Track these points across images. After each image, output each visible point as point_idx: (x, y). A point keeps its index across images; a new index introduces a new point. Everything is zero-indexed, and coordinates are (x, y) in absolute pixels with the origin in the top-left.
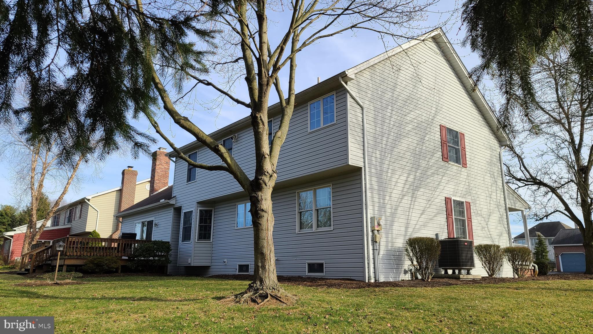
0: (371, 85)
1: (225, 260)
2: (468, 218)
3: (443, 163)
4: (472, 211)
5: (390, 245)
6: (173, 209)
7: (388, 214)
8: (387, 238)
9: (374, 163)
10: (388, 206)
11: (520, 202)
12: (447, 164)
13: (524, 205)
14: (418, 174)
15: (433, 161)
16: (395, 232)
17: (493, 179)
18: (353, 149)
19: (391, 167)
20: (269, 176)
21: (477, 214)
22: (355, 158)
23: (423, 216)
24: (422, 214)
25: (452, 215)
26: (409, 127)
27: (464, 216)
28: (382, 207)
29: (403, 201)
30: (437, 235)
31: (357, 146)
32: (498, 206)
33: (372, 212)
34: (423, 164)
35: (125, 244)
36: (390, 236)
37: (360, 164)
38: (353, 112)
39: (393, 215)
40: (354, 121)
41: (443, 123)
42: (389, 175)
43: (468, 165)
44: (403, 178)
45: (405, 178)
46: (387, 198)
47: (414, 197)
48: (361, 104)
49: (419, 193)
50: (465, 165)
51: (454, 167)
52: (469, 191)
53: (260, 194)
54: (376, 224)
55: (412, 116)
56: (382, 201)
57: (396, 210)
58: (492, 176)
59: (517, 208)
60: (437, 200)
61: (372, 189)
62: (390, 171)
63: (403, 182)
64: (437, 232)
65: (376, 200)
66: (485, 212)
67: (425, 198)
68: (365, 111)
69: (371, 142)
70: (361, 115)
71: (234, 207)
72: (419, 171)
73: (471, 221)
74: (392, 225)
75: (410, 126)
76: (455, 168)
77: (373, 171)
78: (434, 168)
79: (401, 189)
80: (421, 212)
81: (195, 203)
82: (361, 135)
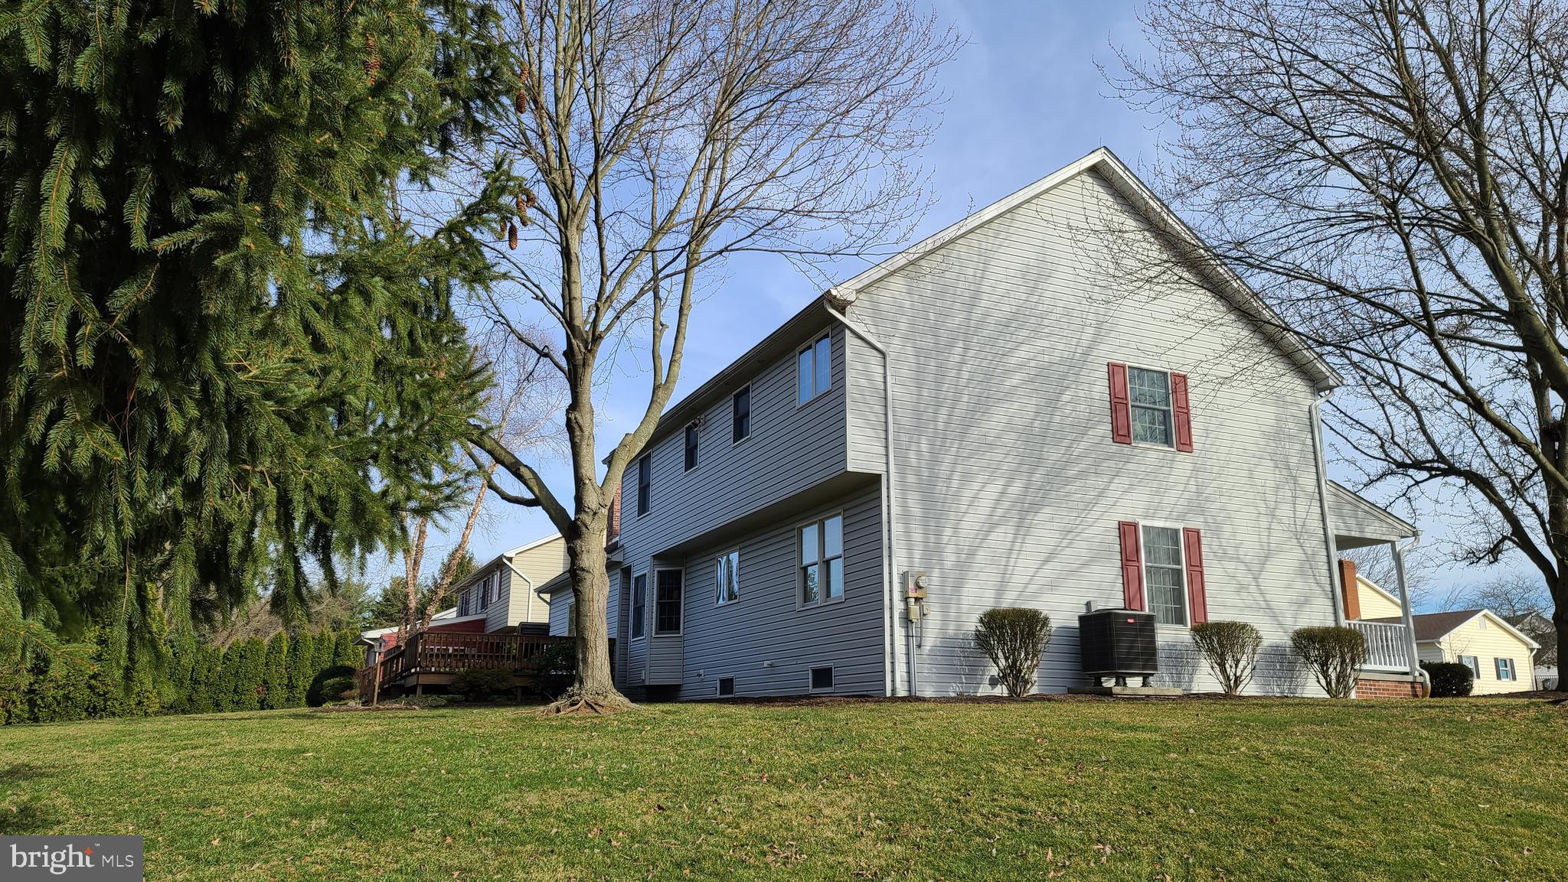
0: (907, 304)
1: (702, 671)
2: (1189, 564)
3: (1115, 447)
4: (1204, 549)
5: (952, 626)
6: (619, 571)
7: (948, 564)
8: (945, 612)
9: (914, 462)
10: (950, 548)
11: (1381, 520)
12: (1126, 449)
13: (1396, 528)
14: (1036, 477)
15: (1083, 445)
16: (965, 600)
17: (1285, 472)
18: (858, 439)
19: (959, 468)
20: (591, 513)
21: (1222, 557)
22: (862, 456)
23: (1049, 566)
24: (1046, 561)
25: (1138, 560)
26: (1016, 379)
27: (1179, 562)
28: (932, 553)
29: (993, 536)
30: (1088, 604)
31: (871, 433)
32: (1299, 535)
33: (904, 561)
34: (1053, 455)
35: (526, 645)
36: (953, 608)
37: (877, 468)
38: (859, 366)
39: (963, 567)
40: (864, 382)
41: (1118, 358)
42: (955, 484)
43: (1195, 446)
44: (995, 489)
45: (999, 488)
46: (948, 532)
47: (1022, 527)
48: (879, 345)
49: (1039, 517)
50: (1185, 445)
51: (1151, 454)
52: (1198, 504)
53: (578, 542)
54: (911, 585)
55: (1023, 353)
56: (932, 539)
57: (971, 554)
58: (1282, 463)
59: (1368, 536)
60: (1092, 530)
61: (906, 515)
62: (956, 476)
63: (995, 496)
64: (1088, 599)
65: (917, 537)
66: (1250, 548)
67: (1056, 526)
68: (888, 359)
69: (904, 421)
70: (881, 370)
71: (712, 563)
72: (1041, 471)
73: (1201, 572)
74: (958, 587)
75: (1018, 376)
76: (1154, 454)
77: (911, 479)
78: (1090, 461)
79: (987, 511)
80: (1043, 556)
81: (649, 558)
82: (880, 409)
